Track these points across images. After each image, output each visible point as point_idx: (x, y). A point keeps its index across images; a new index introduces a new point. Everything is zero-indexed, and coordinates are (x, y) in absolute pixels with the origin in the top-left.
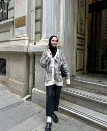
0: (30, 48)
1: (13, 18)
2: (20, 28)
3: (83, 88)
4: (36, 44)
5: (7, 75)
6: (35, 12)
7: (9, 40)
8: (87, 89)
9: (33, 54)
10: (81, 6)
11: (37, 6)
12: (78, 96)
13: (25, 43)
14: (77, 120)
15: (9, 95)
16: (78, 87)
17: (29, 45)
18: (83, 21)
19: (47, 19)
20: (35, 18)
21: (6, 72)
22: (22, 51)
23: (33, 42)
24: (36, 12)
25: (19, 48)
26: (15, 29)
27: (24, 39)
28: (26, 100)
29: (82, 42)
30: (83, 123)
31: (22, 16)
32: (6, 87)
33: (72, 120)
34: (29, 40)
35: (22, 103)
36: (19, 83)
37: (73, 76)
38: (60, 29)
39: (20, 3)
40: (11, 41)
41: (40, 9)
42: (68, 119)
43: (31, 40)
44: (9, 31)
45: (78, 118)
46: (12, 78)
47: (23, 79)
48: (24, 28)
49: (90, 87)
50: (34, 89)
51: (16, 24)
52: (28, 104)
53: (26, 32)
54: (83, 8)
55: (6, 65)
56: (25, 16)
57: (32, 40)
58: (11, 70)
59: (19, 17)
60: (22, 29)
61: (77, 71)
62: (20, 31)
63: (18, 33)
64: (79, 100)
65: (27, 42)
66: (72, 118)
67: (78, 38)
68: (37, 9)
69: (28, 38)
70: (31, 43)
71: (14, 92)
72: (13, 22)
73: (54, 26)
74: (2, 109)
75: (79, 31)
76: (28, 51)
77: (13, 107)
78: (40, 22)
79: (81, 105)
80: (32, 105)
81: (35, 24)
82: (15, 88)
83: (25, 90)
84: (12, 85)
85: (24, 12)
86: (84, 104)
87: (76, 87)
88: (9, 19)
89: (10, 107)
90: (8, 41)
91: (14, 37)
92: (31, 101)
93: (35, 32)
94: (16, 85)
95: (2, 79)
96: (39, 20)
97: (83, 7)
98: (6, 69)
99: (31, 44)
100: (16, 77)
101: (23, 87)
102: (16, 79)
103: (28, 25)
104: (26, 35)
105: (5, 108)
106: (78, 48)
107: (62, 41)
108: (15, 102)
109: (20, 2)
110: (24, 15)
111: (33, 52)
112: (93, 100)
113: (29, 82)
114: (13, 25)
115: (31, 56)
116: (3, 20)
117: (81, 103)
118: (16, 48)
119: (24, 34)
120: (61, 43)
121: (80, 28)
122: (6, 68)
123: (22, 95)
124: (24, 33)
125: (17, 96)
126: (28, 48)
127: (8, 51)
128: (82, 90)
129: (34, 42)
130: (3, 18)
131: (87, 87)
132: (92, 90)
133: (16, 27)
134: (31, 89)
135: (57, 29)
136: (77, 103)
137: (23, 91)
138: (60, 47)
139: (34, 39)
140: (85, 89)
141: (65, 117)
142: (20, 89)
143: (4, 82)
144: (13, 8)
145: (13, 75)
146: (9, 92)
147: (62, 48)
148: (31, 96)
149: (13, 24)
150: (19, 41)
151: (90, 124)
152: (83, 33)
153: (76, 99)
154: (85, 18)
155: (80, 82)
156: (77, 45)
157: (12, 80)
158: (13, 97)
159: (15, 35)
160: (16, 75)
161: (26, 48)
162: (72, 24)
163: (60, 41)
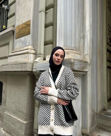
0: (37, 65)
1: (14, 26)
2: (23, 38)
5: (2, 105)
6: (44, 14)
7: (7, 56)
11: (48, 4)
13: (29, 58)
17: (36, 60)
19: (65, 18)
20: (45, 22)
21: (1, 99)
22: (24, 70)
23: (41, 56)
24: (46, 13)
25: (19, 66)
26: (16, 40)
27: (27, 53)
34: (35, 54)
36: (18, 119)
37: (104, 110)
39: (23, 5)
41: (52, 9)
43: (38, 53)
44: (8, 44)
46: (9, 111)
48: (28, 38)
53: (31, 43)
55: (2, 90)
56: (30, 21)
57: (40, 54)
58: (8, 97)
59: (21, 24)
60: (25, 39)
61: (109, 100)
62: (22, 43)
63: (19, 45)
65: (32, 57)
67: (108, 50)
68: (47, 9)
69: (33, 51)
70: (37, 58)
72: (13, 32)
76: (34, 70)
78: (52, 26)
81: (45, 30)
82: (13, 126)
84: (7, 122)
85: (29, 15)
88: (8, 28)
90: (6, 58)
91: (13, 51)
93: (45, 42)
94: (13, 122)
98: (2, 96)
99: (38, 60)
100: (14, 109)
102: (15, 113)
104: (30, 47)
106: (108, 65)
107: (88, 53)
109: (23, 3)
110: (28, 20)
111: (41, 71)
114: (13, 36)
118: (16, 65)
119: (28, 46)
120: (88, 56)
122: (2, 94)
124: (27, 44)
126: (34, 65)
127: (5, 70)
129: (43, 56)
133: (17, 38)
135: (80, 35)
137: (23, 133)
138: (87, 62)
139: (42, 52)
144: (14, 15)
145: (11, 106)
146: (4, 132)
147: (89, 65)
149: (13, 34)
150: (20, 56)
157: (8, 114)
159: (16, 48)
160: (14, 106)
161: (31, 65)
162: (101, 29)
163: (86, 53)
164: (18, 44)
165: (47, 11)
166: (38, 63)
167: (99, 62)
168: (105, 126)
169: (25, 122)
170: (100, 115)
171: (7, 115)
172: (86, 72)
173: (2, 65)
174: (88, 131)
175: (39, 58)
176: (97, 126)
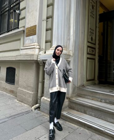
0: (40, 56)
1: (24, 27)
2: (31, 37)
3: (93, 98)
4: (46, 52)
5: (15, 85)
6: (45, 22)
7: (19, 48)
8: (98, 99)
9: (43, 62)
10: (91, 16)
11: (48, 15)
12: (88, 106)
13: (35, 51)
14: (87, 130)
15: (18, 104)
16: (89, 97)
17: (40, 53)
18: (93, 30)
19: (58, 28)
20: (46, 28)
21: (14, 81)
22: (32, 59)
23: (43, 50)
24: (47, 21)
25: (29, 56)
26: (26, 38)
27: (34, 48)
28: (35, 109)
29: (93, 51)
30: (93, 133)
31: (33, 25)
32: (14, 96)
33: (81, 129)
34: (40, 49)
35: (30, 112)
36: (28, 91)
37: (83, 86)
38: (70, 38)
39: (31, 13)
40: (21, 49)
41: (51, 19)
42: (78, 128)
43: (41, 48)
44: (20, 40)
45: (88, 127)
46: (21, 87)
47: (32, 87)
48: (35, 37)
49: (101, 97)
50: (43, 98)
51: (26, 33)
52: (37, 113)
53: (36, 41)
54: (94, 18)
55: (15, 74)
56: (36, 26)
57: (43, 49)
58: (20, 78)
59: (30, 26)
60: (33, 38)
61: (87, 81)
62: (31, 40)
64: (89, 110)
65: (37, 50)
66: (82, 128)
67: (88, 47)
68: (47, 18)
69: (38, 47)
70: (41, 52)
71: (22, 102)
72: (24, 31)
73: (64, 35)
74: (11, 117)
75: (90, 40)
76: (39, 60)
77: (21, 115)
79: (91, 115)
80: (41, 115)
81: (46, 33)
82: (24, 97)
83: (33, 99)
84: (20, 94)
85: (35, 21)
86: (94, 114)
87: (86, 97)
88: (20, 28)
89: (19, 115)
90: (18, 50)
91: (24, 46)
92: (40, 110)
93: (46, 41)
94: (25, 94)
95: (10, 89)
96: (49, 30)
97: (93, 16)
98: (15, 78)
100: (25, 85)
101: (32, 96)
102: (25, 88)
103: (38, 34)
104: (36, 44)
105: (14, 115)
106: (88, 57)
107: (72, 50)
108: (23, 111)
110: (35, 25)
111: (43, 60)
112: (103, 110)
113: (38, 91)
115: (41, 64)
116: (14, 29)
117: (91, 113)
118: (26, 56)
121: (90, 37)
122: (15, 77)
123: (30, 104)
124: (34, 42)
125: (26, 105)
127: (19, 59)
128: (93, 100)
129: (44, 50)
130: (14, 27)
131: (98, 96)
132: (103, 100)
133: (27, 36)
134: (39, 98)
135: (67, 38)
136: (87, 113)
137: (31, 100)
138: (70, 55)
139: (44, 48)
140: (96, 99)
141: (74, 126)
142: (29, 98)
143: (12, 92)
144: (24, 18)
145: (22, 84)
146: (18, 101)
147: (72, 57)
148: (40, 106)
149: (24, 33)
150: (29, 50)
151: (100, 134)
152: (93, 42)
153: (86, 109)
154: (96, 27)
155: (91, 91)
156: (88, 54)
158: (22, 107)
159: (26, 44)
160: (25, 83)
161: (36, 57)
162: (82, 33)
163: (70, 49)
164: (27, 41)
165: (48, 20)
166: (41, 55)
167: (80, 55)
168: (81, 94)
169: (32, 93)
170: (79, 88)
171: (20, 90)
172: (70, 61)
173: (17, 56)
174: (70, 96)
175: (42, 52)
176: (77, 95)
